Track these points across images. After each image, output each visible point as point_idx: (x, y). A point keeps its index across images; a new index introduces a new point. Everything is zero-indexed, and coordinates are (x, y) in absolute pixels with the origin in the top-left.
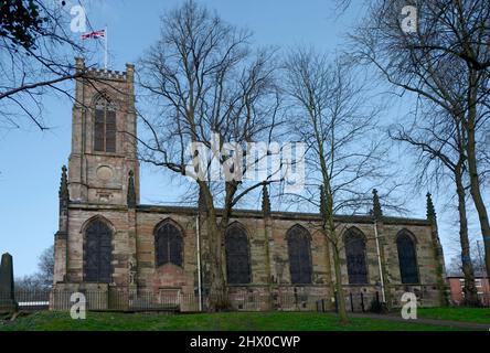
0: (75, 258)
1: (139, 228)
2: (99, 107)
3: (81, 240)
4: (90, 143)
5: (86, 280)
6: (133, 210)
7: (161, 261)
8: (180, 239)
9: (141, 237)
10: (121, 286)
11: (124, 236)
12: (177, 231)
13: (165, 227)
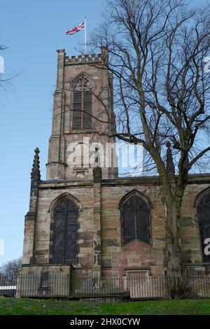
0: (43, 239)
1: (104, 203)
2: (78, 89)
3: (49, 219)
4: (68, 123)
5: (52, 262)
6: (98, 185)
7: (127, 238)
8: (148, 212)
9: (107, 212)
10: (86, 267)
11: (89, 213)
12: (144, 203)
13: (131, 200)
